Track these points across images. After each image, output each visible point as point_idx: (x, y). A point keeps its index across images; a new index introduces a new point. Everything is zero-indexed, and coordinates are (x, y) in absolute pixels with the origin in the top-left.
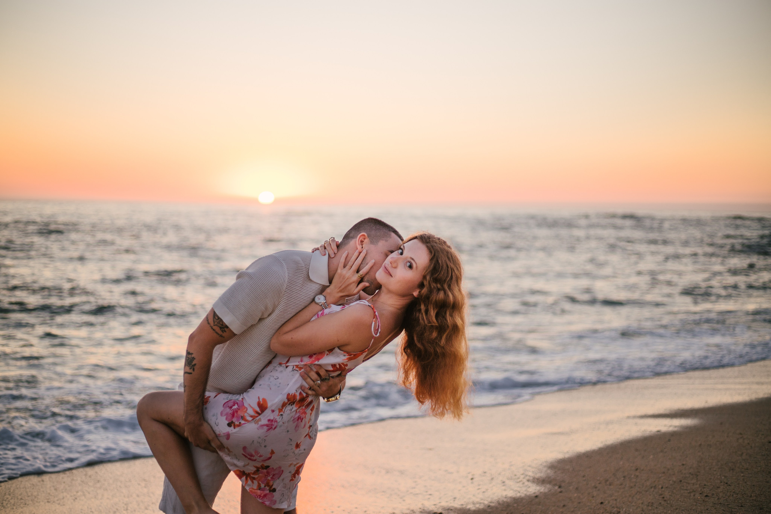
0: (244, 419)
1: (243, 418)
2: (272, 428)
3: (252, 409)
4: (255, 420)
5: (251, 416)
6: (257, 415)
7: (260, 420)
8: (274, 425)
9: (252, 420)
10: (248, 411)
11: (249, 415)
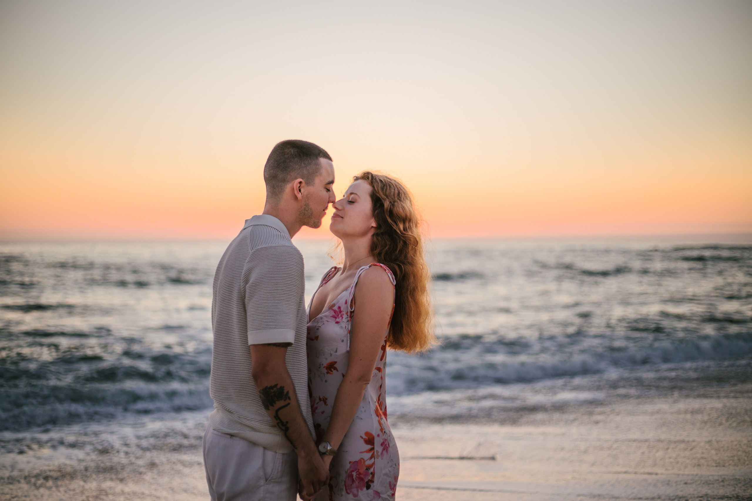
0: (370, 467)
1: (368, 468)
2: (387, 447)
3: (365, 454)
4: (375, 457)
5: (371, 458)
6: (373, 451)
7: (377, 452)
8: (387, 444)
9: (374, 459)
10: (366, 459)
11: (369, 460)
